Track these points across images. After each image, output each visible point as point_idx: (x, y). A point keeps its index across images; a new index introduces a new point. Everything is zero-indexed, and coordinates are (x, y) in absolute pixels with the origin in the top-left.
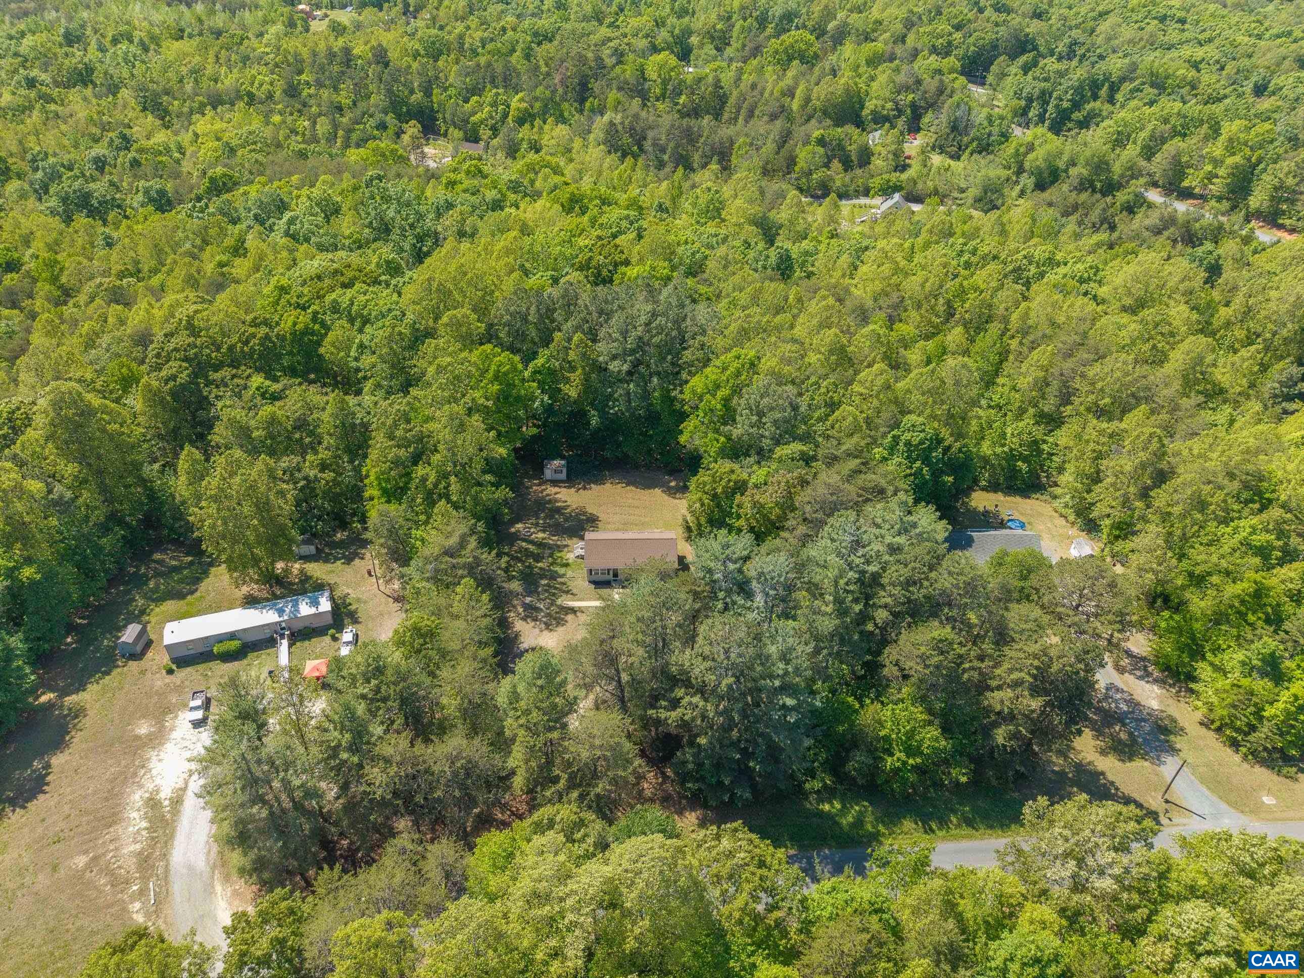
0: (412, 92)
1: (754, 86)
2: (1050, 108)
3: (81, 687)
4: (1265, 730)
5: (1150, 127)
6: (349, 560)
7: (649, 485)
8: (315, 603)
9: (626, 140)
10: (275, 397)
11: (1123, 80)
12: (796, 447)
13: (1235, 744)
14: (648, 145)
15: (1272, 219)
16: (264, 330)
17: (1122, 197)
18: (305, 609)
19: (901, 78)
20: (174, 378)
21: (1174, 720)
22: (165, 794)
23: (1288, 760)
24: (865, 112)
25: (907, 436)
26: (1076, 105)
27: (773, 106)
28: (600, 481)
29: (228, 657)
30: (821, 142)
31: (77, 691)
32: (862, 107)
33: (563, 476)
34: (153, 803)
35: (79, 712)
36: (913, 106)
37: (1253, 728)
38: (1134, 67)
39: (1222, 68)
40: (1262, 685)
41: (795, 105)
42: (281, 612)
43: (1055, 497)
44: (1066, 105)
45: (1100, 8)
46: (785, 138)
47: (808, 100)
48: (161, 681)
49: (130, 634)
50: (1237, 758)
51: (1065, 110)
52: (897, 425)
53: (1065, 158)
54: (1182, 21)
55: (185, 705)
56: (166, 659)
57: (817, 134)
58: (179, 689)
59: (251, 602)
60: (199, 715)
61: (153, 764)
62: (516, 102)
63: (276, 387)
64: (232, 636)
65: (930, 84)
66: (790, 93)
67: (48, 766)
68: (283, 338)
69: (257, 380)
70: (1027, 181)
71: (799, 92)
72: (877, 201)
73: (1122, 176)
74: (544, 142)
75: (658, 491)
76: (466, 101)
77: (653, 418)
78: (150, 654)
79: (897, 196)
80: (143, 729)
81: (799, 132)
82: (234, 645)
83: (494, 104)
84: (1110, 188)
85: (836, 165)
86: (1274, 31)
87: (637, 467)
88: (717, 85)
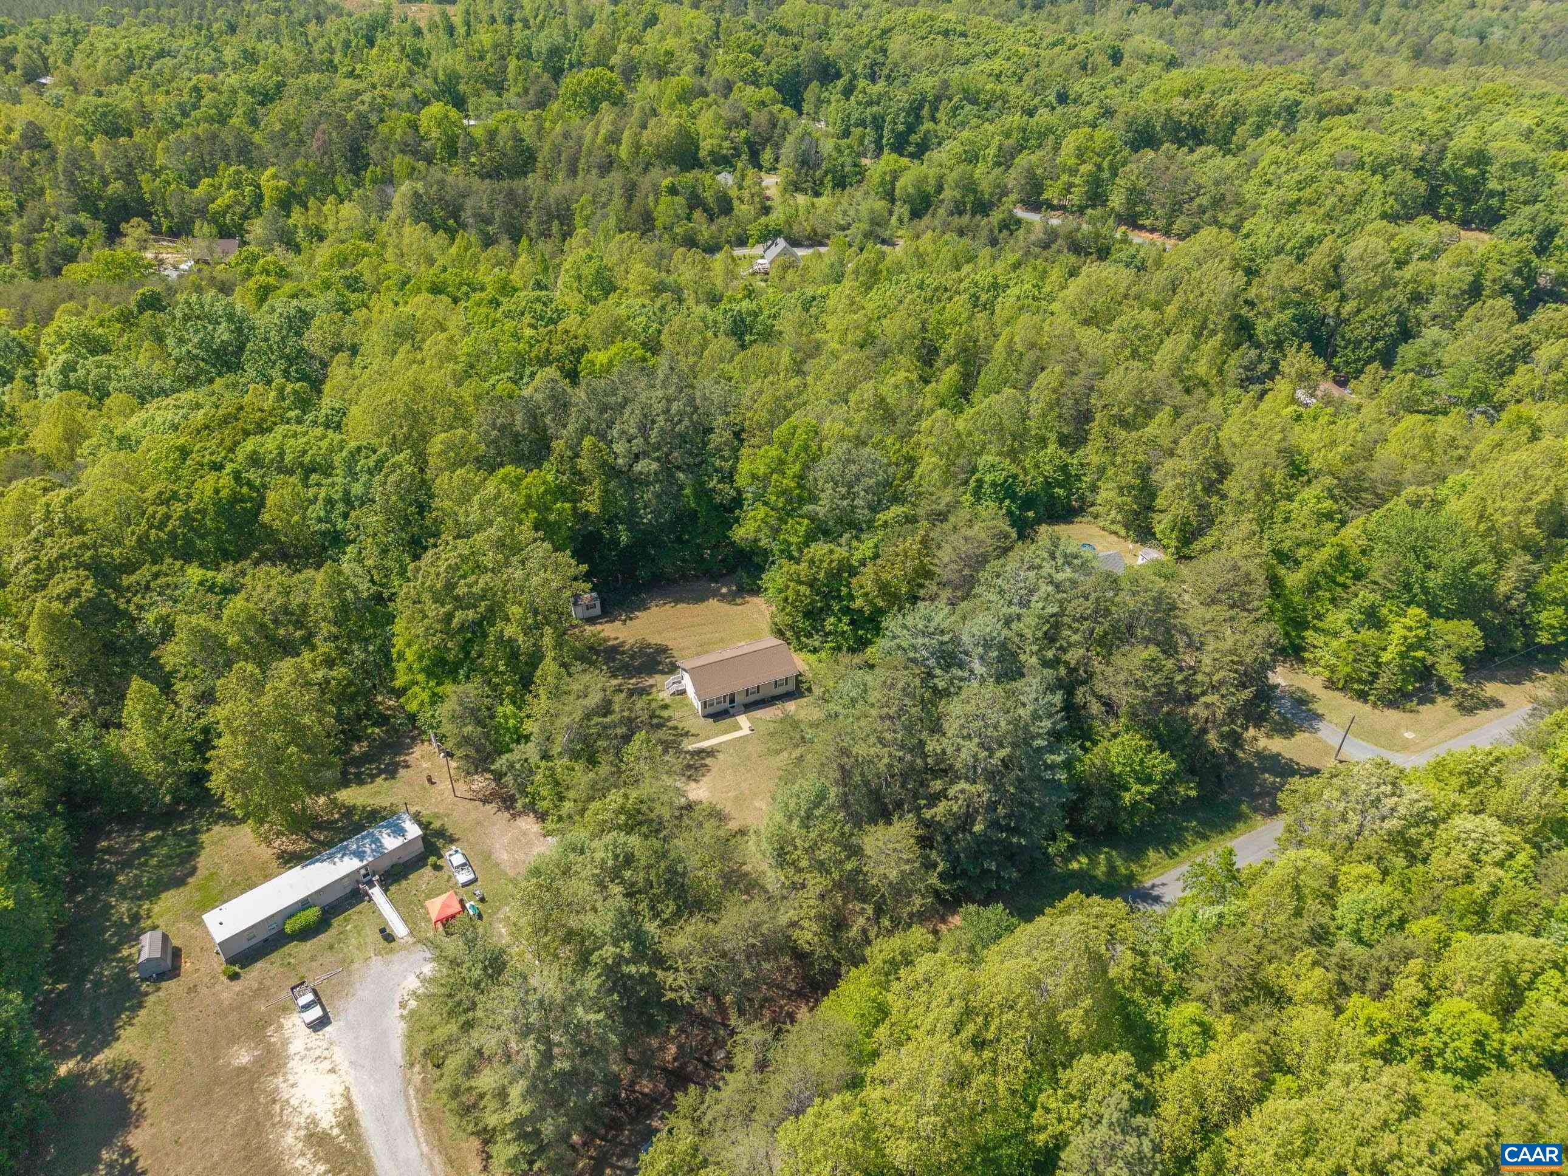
0: (105, 182)
1: (566, 136)
2: (886, 133)
3: (109, 1037)
4: (1386, 674)
5: (995, 143)
6: (391, 772)
7: (700, 598)
8: (400, 831)
9: (439, 213)
10: (229, 590)
11: (938, 99)
12: (896, 510)
13: (1362, 696)
14: (467, 216)
15: (1132, 220)
16: (178, 508)
17: (997, 216)
18: (391, 843)
19: (726, 112)
20: (76, 592)
21: (1304, 691)
22: (327, 1121)
23: (1407, 696)
24: (702, 154)
25: (988, 478)
26: (911, 129)
27: (598, 156)
28: (643, 606)
29: (306, 933)
30: (673, 191)
31: (106, 1044)
32: (698, 148)
33: (598, 611)
34: (316, 1139)
35: (128, 1070)
36: (747, 141)
37: (1375, 676)
38: (945, 84)
39: (1020, 80)
41: (624, 152)
42: (360, 855)
43: (1096, 517)
44: (901, 128)
45: (882, 24)
46: (631, 190)
47: (637, 147)
48: (229, 991)
49: (148, 947)
50: (1368, 708)
51: (900, 134)
52: (974, 470)
53: (932, 181)
54: (963, 35)
55: (285, 1010)
56: (218, 964)
57: (666, 182)
58: (261, 991)
59: (290, 859)
60: (316, 1012)
61: (285, 1093)
62: (271, 181)
63: (222, 577)
64: (305, 904)
65: (760, 118)
66: (614, 139)
67: (127, 1151)
68: (203, 512)
69: (195, 573)
70: (902, 210)
71: (627, 138)
72: (759, 249)
73: (992, 194)
74: (329, 226)
76: (193, 185)
77: (685, 519)
78: (186, 965)
79: (781, 243)
80: (243, 1056)
81: (644, 182)
82: (312, 914)
83: (237, 185)
84: (983, 208)
85: (698, 215)
86: (1050, 40)
88: (517, 138)
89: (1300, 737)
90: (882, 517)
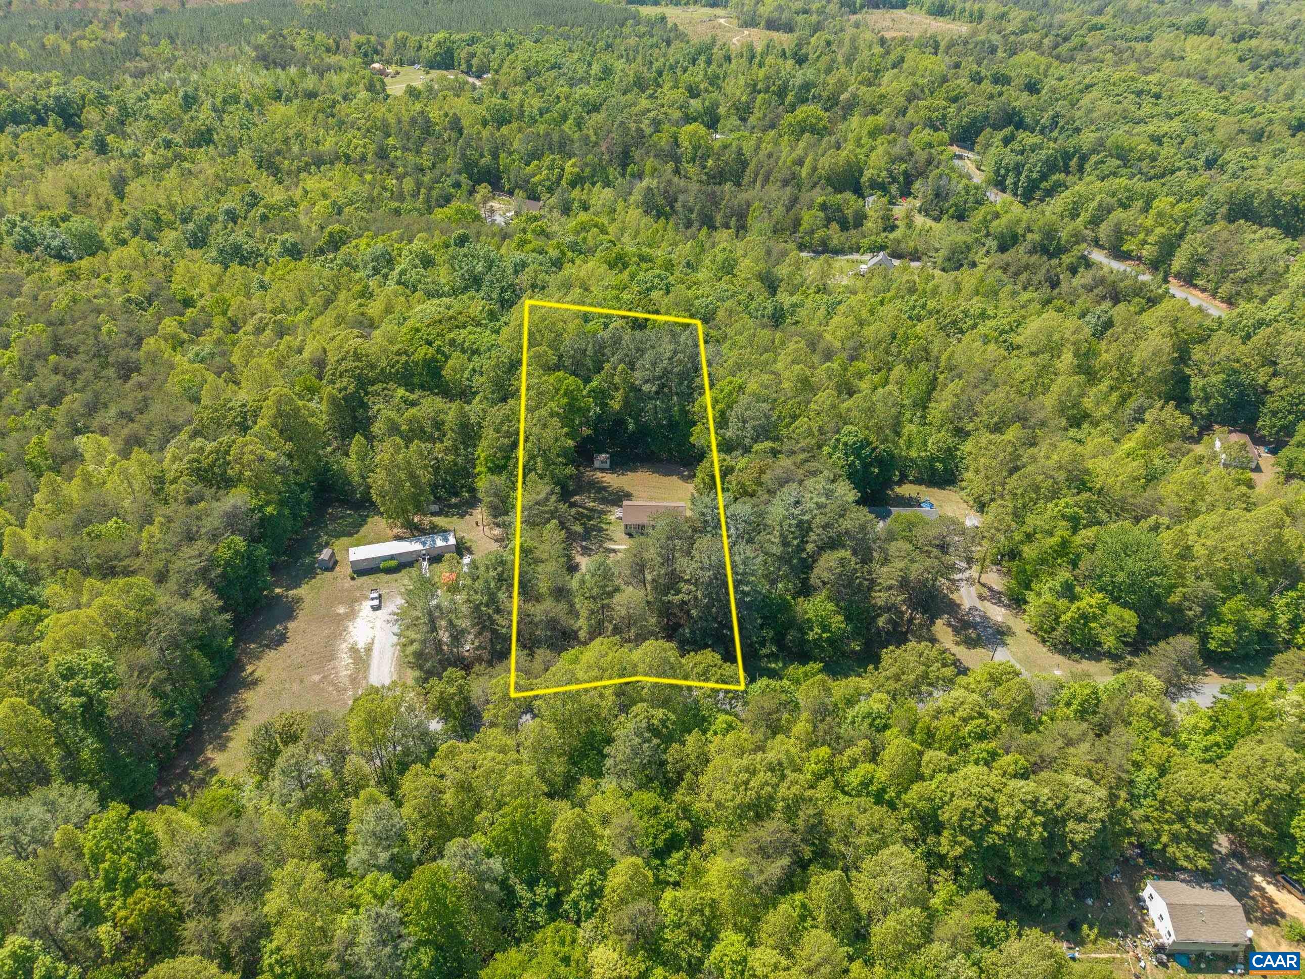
0: (482, 156)
1: (770, 155)
2: (1023, 178)
3: (297, 585)
4: (1060, 630)
5: (1098, 198)
6: (462, 516)
7: (667, 474)
8: (446, 539)
9: (660, 201)
10: (413, 404)
11: (1094, 151)
12: (768, 444)
13: (1044, 641)
14: (678, 206)
16: (404, 358)
17: (1067, 259)
18: (440, 543)
19: (897, 150)
20: (345, 389)
21: (1009, 628)
22: (361, 645)
23: (1076, 650)
24: (864, 179)
25: (845, 439)
26: (1044, 177)
27: (785, 174)
28: (634, 470)
29: (389, 571)
30: (824, 207)
31: (295, 587)
32: (861, 174)
33: (608, 465)
34: (354, 650)
35: (299, 600)
36: (905, 173)
37: (1053, 629)
38: (1101, 143)
39: (1182, 142)
40: (1062, 603)
41: (804, 172)
42: (424, 544)
43: (963, 489)
44: (1035, 175)
45: (1087, 81)
46: (794, 201)
47: (815, 169)
48: (348, 584)
49: (325, 554)
50: (1045, 650)
51: (1034, 181)
53: (1023, 225)
54: (1158, 96)
55: (366, 598)
56: (349, 571)
57: (820, 200)
58: (360, 588)
59: (398, 538)
60: (376, 602)
61: (351, 629)
62: (571, 167)
63: (412, 397)
64: (392, 557)
65: (921, 156)
66: (800, 162)
67: (286, 628)
68: (416, 364)
69: (401, 392)
70: (992, 243)
71: (808, 162)
72: (867, 257)
73: (1067, 241)
74: (592, 202)
75: (675, 478)
76: (528, 164)
77: (673, 425)
78: (337, 569)
79: (881, 254)
80: (341, 610)
81: (805, 197)
82: (394, 563)
83: (551, 168)
84: (1061, 250)
85: (834, 226)
86: (1240, 107)
87: (661, 461)
88: (740, 153)
89: (980, 651)
90: (756, 447)
